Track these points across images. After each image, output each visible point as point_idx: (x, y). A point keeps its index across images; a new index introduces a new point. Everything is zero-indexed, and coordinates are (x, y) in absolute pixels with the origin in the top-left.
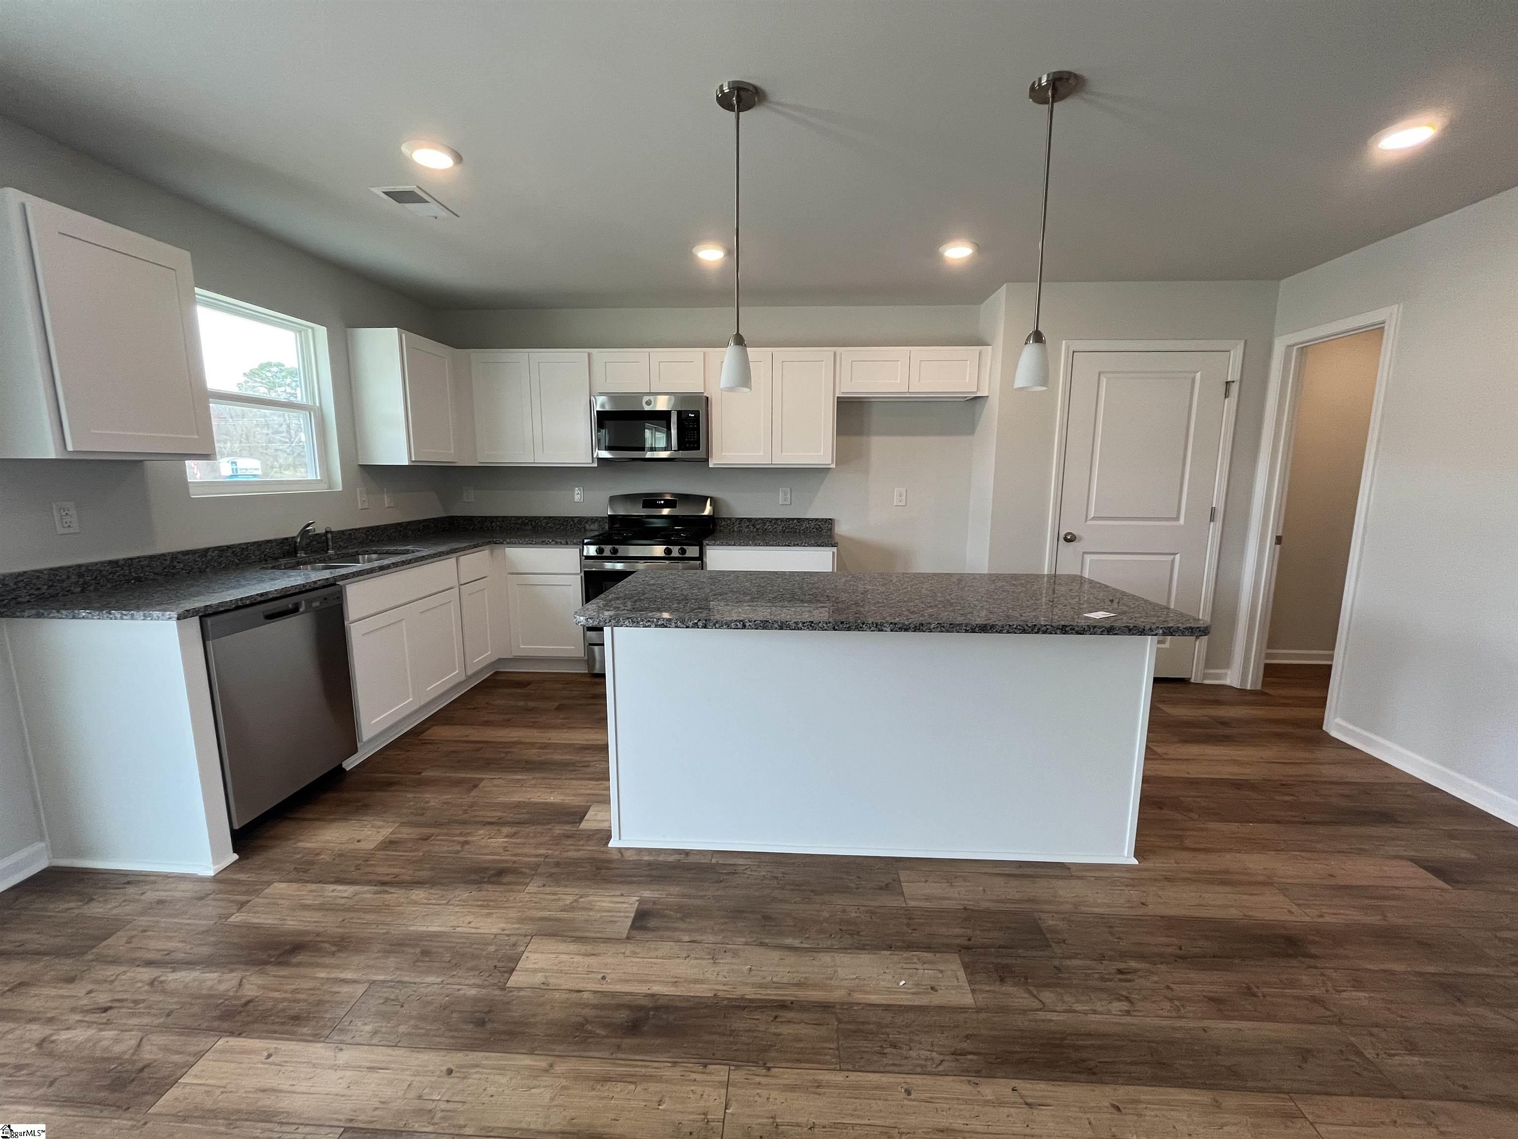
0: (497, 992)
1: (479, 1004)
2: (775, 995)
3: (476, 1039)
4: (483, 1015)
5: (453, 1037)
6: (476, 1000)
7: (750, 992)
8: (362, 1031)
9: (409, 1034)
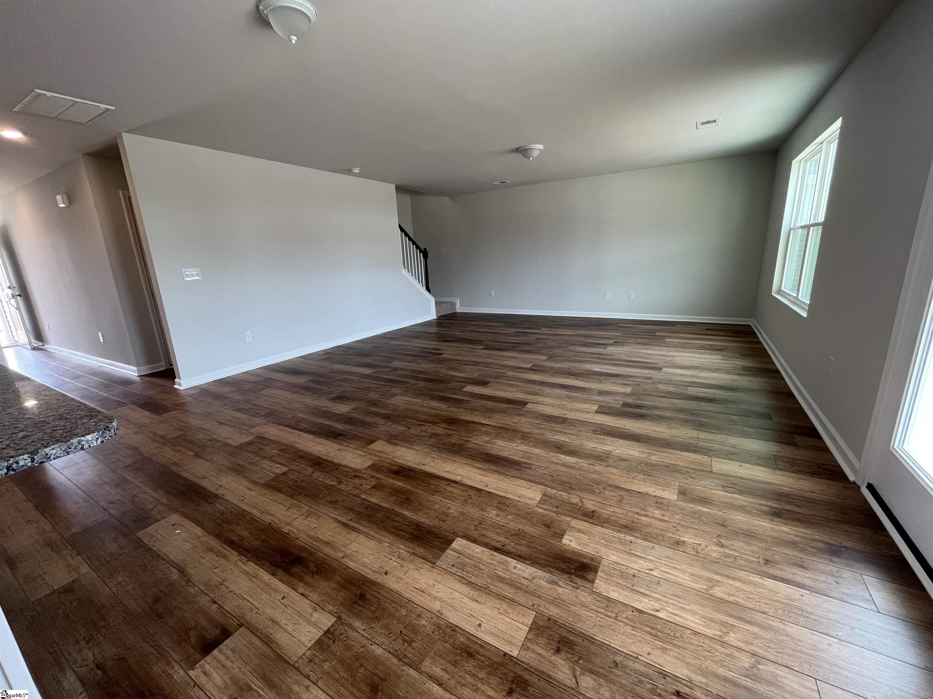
0: (344, 616)
1: (357, 611)
2: (225, 549)
3: (369, 587)
4: (358, 601)
5: (379, 593)
6: (358, 616)
7: (233, 556)
8: (427, 621)
9: (401, 606)
